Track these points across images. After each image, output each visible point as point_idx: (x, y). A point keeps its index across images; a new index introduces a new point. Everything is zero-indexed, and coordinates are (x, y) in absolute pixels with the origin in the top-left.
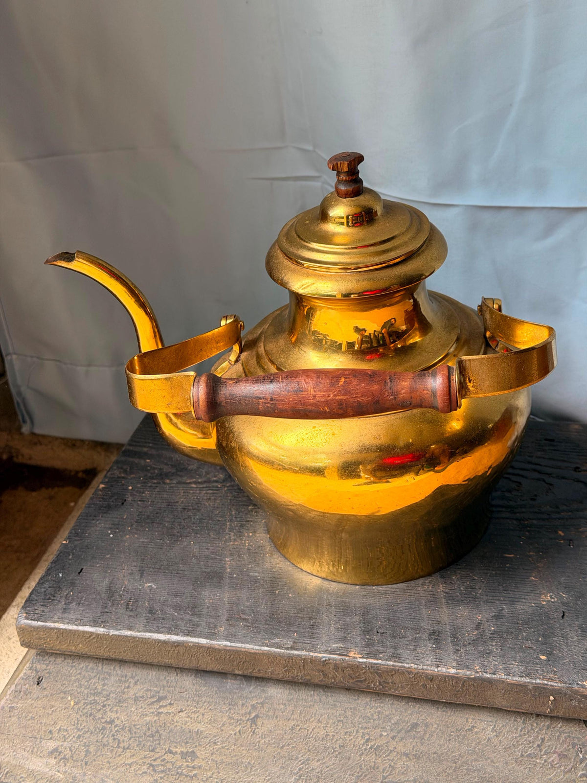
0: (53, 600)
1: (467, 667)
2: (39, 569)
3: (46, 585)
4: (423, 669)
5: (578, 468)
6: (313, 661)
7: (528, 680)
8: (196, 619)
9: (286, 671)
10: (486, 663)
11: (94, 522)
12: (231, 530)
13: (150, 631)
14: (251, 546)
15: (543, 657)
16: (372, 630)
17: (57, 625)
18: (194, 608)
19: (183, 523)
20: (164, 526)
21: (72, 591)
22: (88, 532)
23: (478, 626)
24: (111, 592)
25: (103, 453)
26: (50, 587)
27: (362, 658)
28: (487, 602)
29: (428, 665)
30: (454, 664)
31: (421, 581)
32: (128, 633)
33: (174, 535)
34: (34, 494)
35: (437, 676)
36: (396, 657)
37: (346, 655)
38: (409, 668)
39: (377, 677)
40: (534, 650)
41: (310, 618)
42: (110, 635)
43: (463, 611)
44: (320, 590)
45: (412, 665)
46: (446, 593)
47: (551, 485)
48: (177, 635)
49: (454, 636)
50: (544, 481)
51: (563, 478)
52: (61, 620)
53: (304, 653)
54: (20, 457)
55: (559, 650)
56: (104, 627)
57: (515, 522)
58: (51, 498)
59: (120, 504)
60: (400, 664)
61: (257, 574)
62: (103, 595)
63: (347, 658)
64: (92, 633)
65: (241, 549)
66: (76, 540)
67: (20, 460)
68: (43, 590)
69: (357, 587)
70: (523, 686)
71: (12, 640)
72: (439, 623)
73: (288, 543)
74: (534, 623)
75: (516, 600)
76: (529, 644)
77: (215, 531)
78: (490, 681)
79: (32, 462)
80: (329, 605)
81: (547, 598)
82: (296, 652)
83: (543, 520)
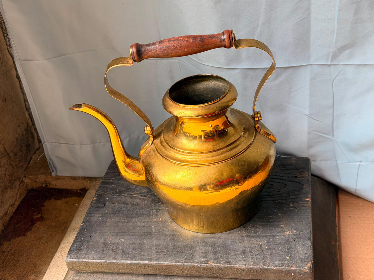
0: (81, 250)
1: (258, 264)
3: (77, 243)
4: (239, 267)
5: (296, 176)
6: (194, 267)
7: (283, 268)
8: (143, 253)
9: (182, 272)
10: (265, 262)
11: (93, 214)
12: (153, 214)
13: (124, 260)
14: (162, 220)
15: (288, 258)
16: (217, 252)
18: (141, 249)
19: (132, 212)
20: (124, 214)
21: (88, 245)
22: (91, 219)
23: (261, 247)
24: (105, 245)
25: (88, 181)
26: (78, 244)
27: (214, 264)
28: (263, 236)
29: (242, 265)
30: (252, 263)
31: (235, 230)
32: (115, 261)
33: (129, 218)
34: (59, 201)
35: (246, 269)
36: (228, 262)
37: (207, 263)
38: (234, 266)
39: (221, 271)
40: (284, 255)
41: (191, 249)
42: (107, 262)
43: (254, 241)
44: (194, 237)
45: (235, 265)
46: (246, 234)
47: (286, 184)
48: (136, 260)
49: (251, 252)
50: (283, 183)
51: (291, 181)
52: (85, 258)
53: (190, 264)
54: (51, 185)
55: (294, 255)
56: (104, 259)
57: (272, 202)
58: (67, 202)
59: (104, 206)
60: (230, 265)
61: (166, 232)
62: (102, 246)
63: (208, 264)
64: (99, 263)
65: (158, 221)
66: (87, 223)
67: (51, 186)
68: (75, 246)
69: (209, 234)
70: (280, 271)
71: (60, 267)
72: (244, 247)
73: (178, 218)
74: (283, 244)
75: (275, 235)
76: (282, 253)
77: (146, 214)
78: (267, 269)
79: (57, 187)
80: (198, 243)
81: (288, 233)
82: (186, 264)
83: (284, 200)
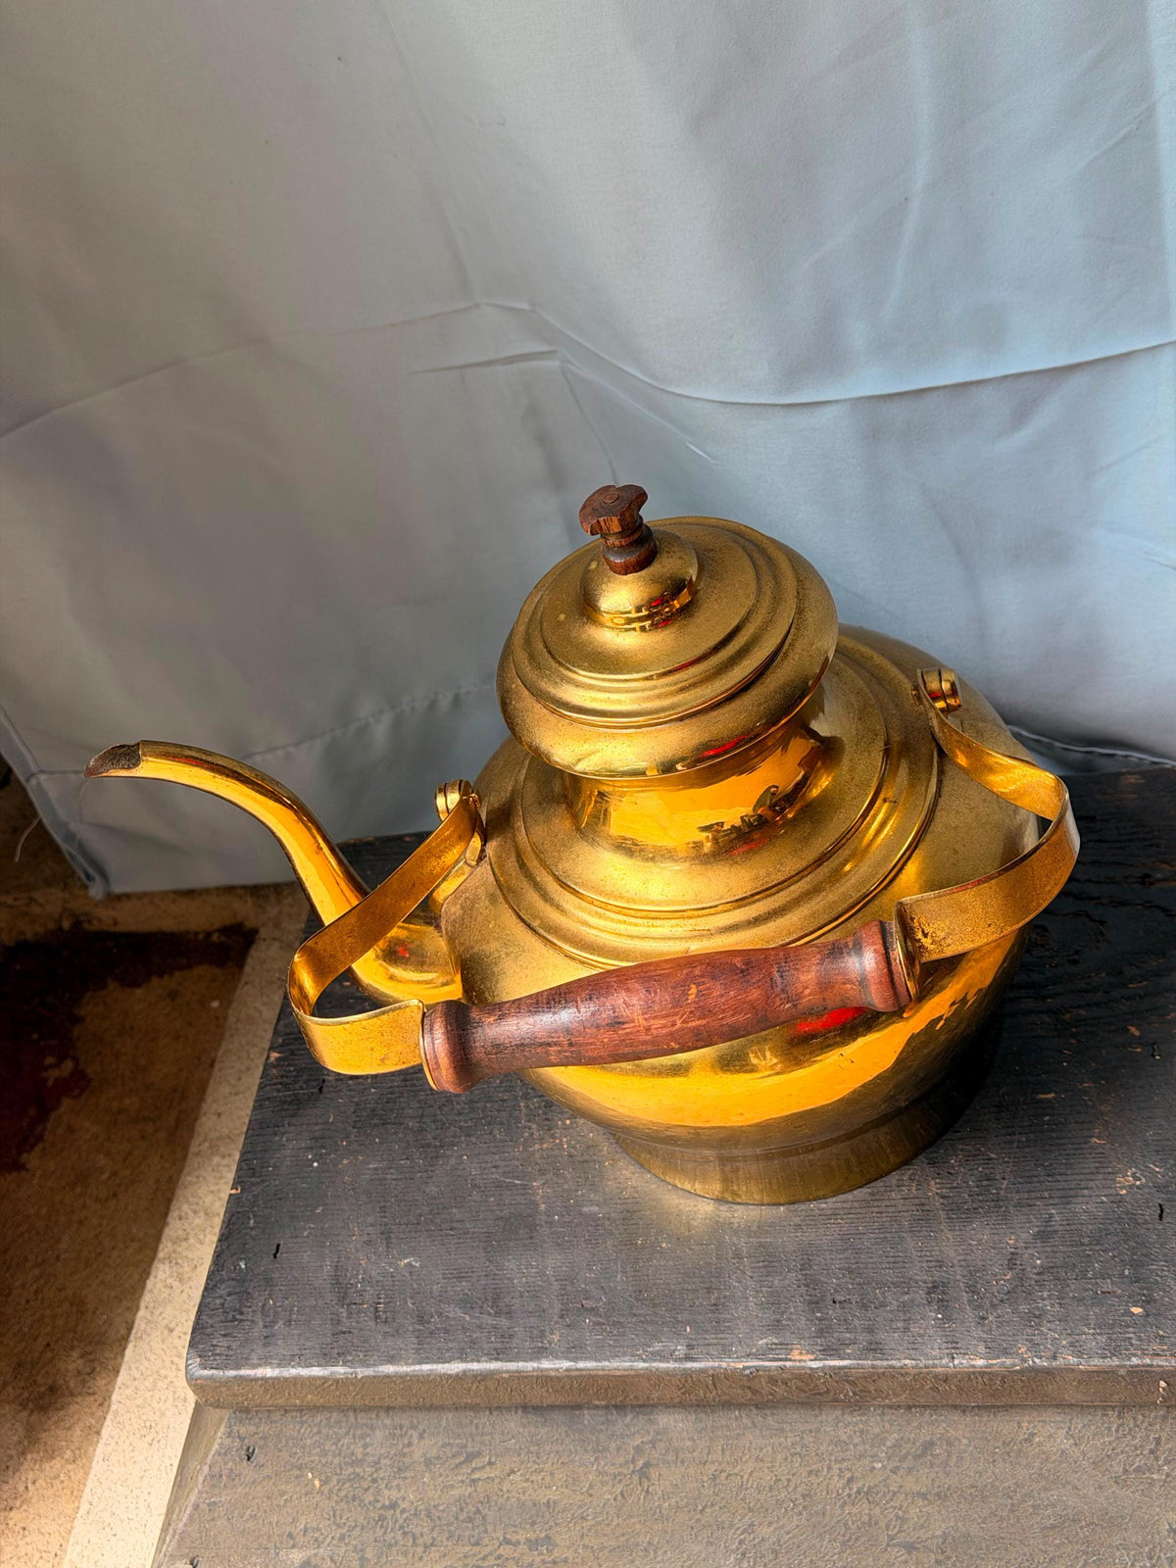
0: (241, 1320)
1: (1006, 1352)
2: (189, 1174)
3: (223, 1290)
4: (926, 1367)
5: (1147, 876)
6: (730, 1376)
7: (1116, 1362)
8: (504, 1322)
9: (683, 1394)
10: (1037, 1339)
11: (277, 1138)
12: (531, 1117)
13: (427, 1360)
14: (574, 1148)
15: (1137, 1310)
16: (823, 1298)
17: (260, 1372)
18: (496, 1300)
19: (440, 1117)
20: (407, 1128)
21: (270, 1296)
22: (272, 1161)
23: (1012, 1261)
24: (341, 1288)
26: (229, 1294)
27: (815, 1360)
28: (1019, 1205)
29: (935, 1358)
30: (981, 1349)
31: (894, 1178)
32: (389, 1369)
33: (428, 1145)
34: (139, 992)
35: (955, 1375)
36: (874, 1349)
37: (786, 1360)
38: (901, 1367)
39: (848, 1387)
40: (1119, 1297)
41: (709, 1290)
42: (359, 1377)
43: (981, 1232)
44: (718, 1227)
45: (907, 1362)
46: (943, 1197)
47: (1102, 923)
48: (479, 1361)
49: (972, 1289)
50: (1089, 917)
51: (1122, 903)
52: (265, 1361)
53: (710, 1364)
55: (1164, 1291)
56: (345, 1364)
57: (1046, 1018)
58: (173, 995)
59: (316, 1090)
60: (885, 1363)
61: (595, 1209)
62: (329, 1297)
63: (788, 1364)
64: (325, 1379)
65: (555, 1156)
68: (218, 1302)
69: (782, 1208)
70: (1109, 1374)
71: (175, 1333)
72: (940, 1264)
74: (1112, 1239)
75: (1072, 1193)
76: (1108, 1285)
77: (501, 1123)
78: (1048, 1372)
80: (738, 1256)
81: (1127, 1180)
82: (696, 1365)
83: (1098, 1005)
